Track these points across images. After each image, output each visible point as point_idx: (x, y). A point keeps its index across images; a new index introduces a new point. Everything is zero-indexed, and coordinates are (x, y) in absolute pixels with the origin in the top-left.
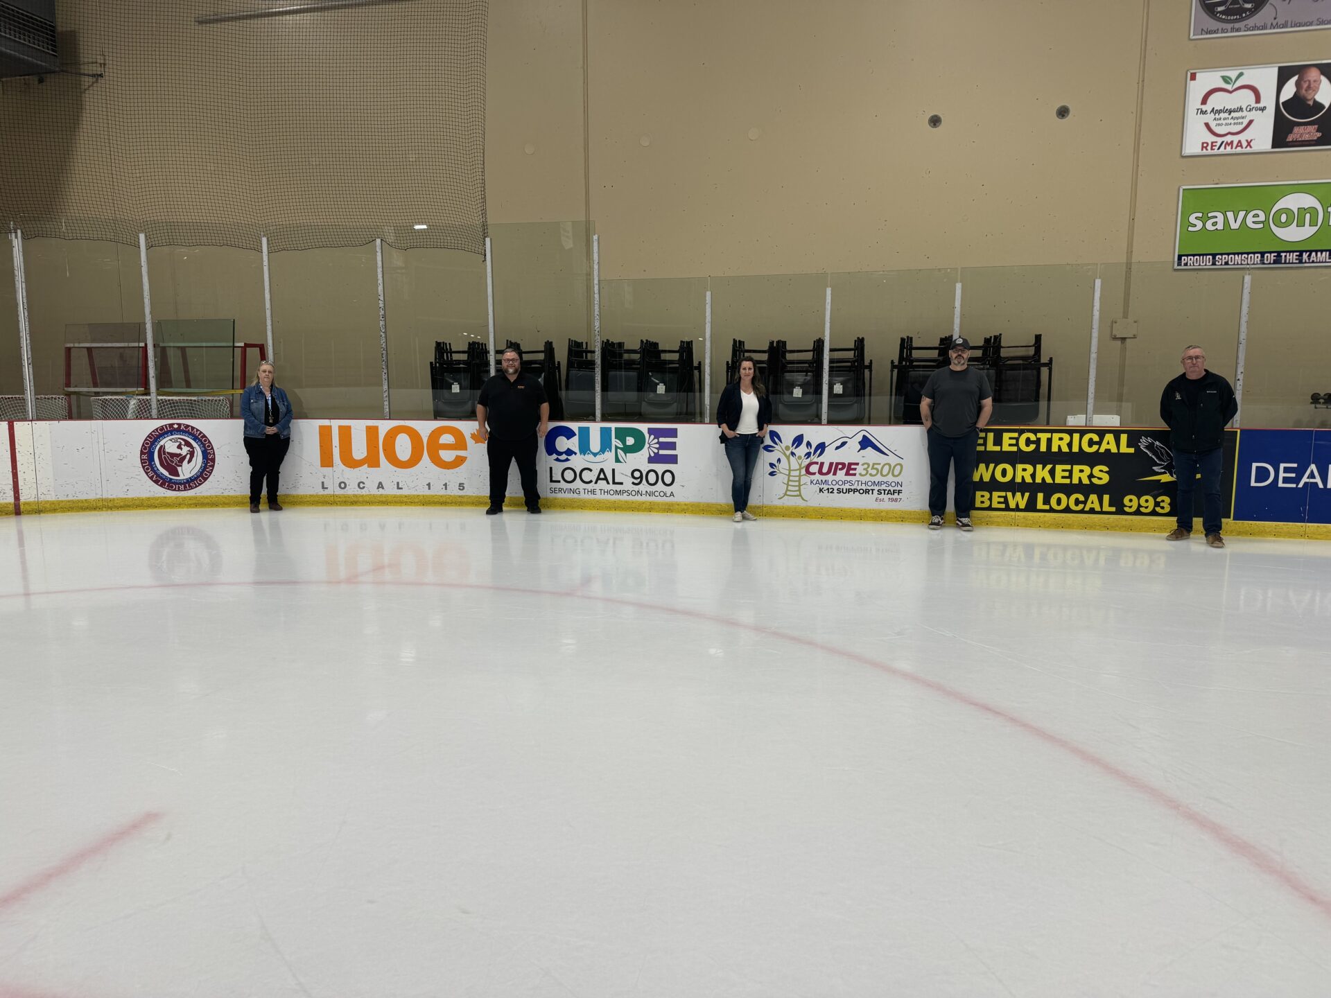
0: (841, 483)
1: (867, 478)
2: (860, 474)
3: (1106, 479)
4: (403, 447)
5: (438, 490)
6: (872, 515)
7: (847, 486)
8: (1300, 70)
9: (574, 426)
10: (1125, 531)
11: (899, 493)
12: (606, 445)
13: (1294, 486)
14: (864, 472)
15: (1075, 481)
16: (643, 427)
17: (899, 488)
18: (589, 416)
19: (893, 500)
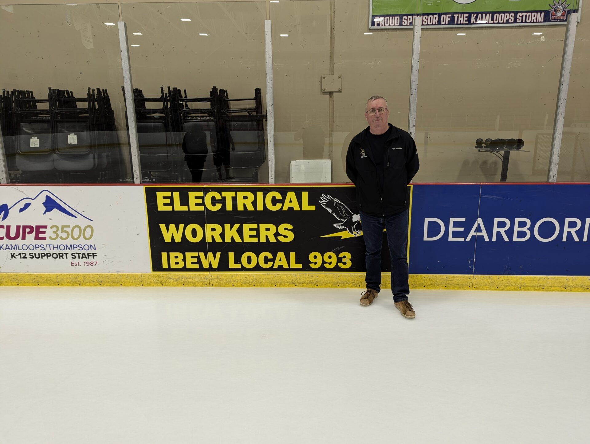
0: (31, 247)
1: (58, 242)
2: (50, 238)
3: (291, 236)
6: (69, 280)
7: (38, 251)
10: (311, 287)
11: (94, 256)
13: (462, 239)
14: (54, 236)
15: (263, 240)
17: (93, 251)
19: (89, 264)
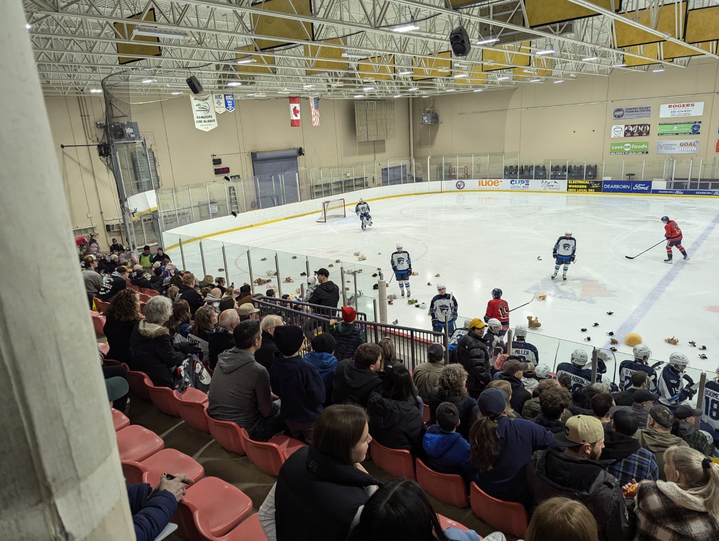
3: (586, 187)
4: (490, 183)
5: (495, 189)
8: (628, 125)
9: (515, 180)
10: (588, 194)
12: (519, 182)
13: (610, 188)
15: (582, 187)
16: (524, 180)
18: (517, 178)
